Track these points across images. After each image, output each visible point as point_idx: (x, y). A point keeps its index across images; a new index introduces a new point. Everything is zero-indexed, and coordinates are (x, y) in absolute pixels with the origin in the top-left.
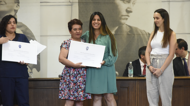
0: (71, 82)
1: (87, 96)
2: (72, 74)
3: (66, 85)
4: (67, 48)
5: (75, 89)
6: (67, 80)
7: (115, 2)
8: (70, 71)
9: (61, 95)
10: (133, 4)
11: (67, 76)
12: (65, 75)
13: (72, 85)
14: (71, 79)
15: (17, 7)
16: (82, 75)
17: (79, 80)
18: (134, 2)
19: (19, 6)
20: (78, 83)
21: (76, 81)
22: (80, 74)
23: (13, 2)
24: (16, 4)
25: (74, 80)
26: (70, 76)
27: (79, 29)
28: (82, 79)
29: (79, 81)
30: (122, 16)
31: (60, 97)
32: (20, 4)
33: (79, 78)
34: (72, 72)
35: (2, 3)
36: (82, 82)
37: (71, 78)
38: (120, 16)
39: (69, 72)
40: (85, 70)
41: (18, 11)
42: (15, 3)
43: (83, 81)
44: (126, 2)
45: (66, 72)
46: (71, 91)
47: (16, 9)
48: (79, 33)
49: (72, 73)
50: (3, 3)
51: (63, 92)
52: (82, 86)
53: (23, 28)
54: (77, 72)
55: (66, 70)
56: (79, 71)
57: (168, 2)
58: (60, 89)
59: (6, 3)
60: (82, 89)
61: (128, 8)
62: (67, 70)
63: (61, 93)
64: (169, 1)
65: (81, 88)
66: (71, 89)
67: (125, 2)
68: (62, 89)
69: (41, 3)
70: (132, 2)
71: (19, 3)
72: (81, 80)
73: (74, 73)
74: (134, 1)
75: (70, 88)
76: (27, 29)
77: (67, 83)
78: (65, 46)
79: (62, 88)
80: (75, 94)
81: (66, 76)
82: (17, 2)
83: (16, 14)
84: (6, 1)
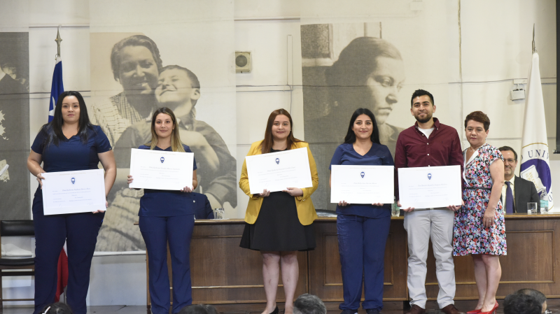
15: (196, 94)
19: (199, 93)
23: (190, 86)
24: (195, 89)
32: (201, 90)
35: (168, 88)
41: (198, 101)
42: (193, 87)
47: (194, 97)
50: (171, 87)
53: (205, 132)
59: (176, 88)
69: (238, 88)
71: (199, 87)
76: (214, 132)
82: (196, 85)
83: (193, 108)
84: (177, 84)
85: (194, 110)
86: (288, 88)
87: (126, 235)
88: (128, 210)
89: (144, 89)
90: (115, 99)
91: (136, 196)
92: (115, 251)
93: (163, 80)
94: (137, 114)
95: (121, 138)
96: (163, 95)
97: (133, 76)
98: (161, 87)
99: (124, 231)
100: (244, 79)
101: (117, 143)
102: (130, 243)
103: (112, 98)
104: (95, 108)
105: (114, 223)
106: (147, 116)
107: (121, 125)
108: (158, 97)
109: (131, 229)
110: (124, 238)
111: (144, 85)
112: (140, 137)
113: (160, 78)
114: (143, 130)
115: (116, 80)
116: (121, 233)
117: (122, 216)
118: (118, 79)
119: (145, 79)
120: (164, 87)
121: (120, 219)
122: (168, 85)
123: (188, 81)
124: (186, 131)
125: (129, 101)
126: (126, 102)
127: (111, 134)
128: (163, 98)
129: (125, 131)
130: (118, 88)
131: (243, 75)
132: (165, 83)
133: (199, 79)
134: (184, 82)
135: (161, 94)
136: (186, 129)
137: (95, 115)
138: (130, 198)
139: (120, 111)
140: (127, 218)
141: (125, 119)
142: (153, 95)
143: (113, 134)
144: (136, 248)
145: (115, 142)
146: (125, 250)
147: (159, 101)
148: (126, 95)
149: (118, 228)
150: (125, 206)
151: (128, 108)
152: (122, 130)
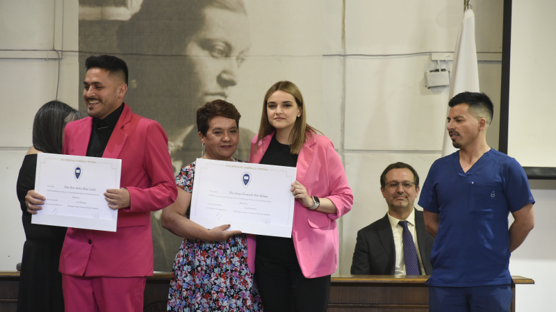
3: (182, 300)
4: (188, 186)
5: (207, 310)
6: (185, 285)
7: (188, 53)
8: (194, 258)
10: (240, 60)
11: (185, 273)
13: (197, 298)
16: (228, 270)
17: (218, 284)
18: (242, 56)
20: (214, 294)
22: (219, 265)
26: (192, 272)
27: (228, 129)
28: (225, 283)
29: (215, 288)
30: (207, 94)
33: (215, 277)
34: (198, 260)
36: (225, 290)
38: (200, 95)
39: (191, 261)
40: (237, 255)
44: (219, 53)
48: (230, 141)
49: (197, 263)
52: (225, 303)
54: (213, 260)
56: (216, 258)
57: (342, 58)
61: (224, 72)
64: (345, 56)
65: (221, 308)
67: (215, 54)
68: (172, 308)
70: (234, 54)
72: (223, 285)
74: (242, 52)
77: (185, 294)
78: (182, 180)
79: (174, 305)
81: (181, 272)
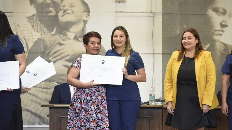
0: (83, 110)
1: (104, 127)
2: (83, 101)
3: (76, 114)
4: (78, 66)
5: (86, 119)
6: (77, 108)
8: (82, 96)
9: (69, 125)
11: (78, 103)
12: (74, 100)
14: (83, 107)
15: (87, 17)
19: (89, 16)
21: (88, 109)
23: (83, 11)
24: (86, 13)
25: (86, 108)
26: (81, 102)
27: (97, 42)
29: (91, 109)
31: (68, 128)
32: (90, 14)
35: (68, 12)
37: (82, 105)
40: (100, 95)
41: (88, 22)
42: (85, 12)
43: (95, 109)
45: (76, 97)
46: (82, 121)
47: (86, 19)
48: (97, 47)
49: (83, 99)
50: (70, 11)
51: (71, 122)
54: (90, 98)
55: (76, 95)
58: (69, 118)
59: (73, 12)
60: (93, 119)
62: (78, 94)
63: (69, 122)
66: (82, 119)
68: (70, 118)
69: (116, 13)
71: (89, 12)
73: (86, 99)
75: (80, 117)
78: (76, 64)
79: (71, 116)
80: (87, 124)
81: (76, 102)
82: (87, 10)
83: (85, 26)
84: (74, 9)
85: (86, 28)
86: (152, 15)
87: (35, 114)
88: (37, 97)
89: (50, 12)
90: (30, 18)
91: (42, 87)
92: (27, 125)
93: (64, 6)
94: (45, 29)
95: (34, 46)
96: (64, 17)
97: (43, 2)
98: (62, 11)
99: (33, 111)
100: (121, 7)
101: (30, 49)
102: (37, 120)
103: (28, 17)
104: (16, 24)
105: (26, 105)
106: (52, 31)
107: (34, 37)
108: (60, 18)
109: (38, 110)
110: (33, 116)
111: (51, 9)
112: (47, 46)
113: (62, 5)
114: (49, 40)
115: (31, 5)
116: (31, 112)
117: (32, 101)
118: (33, 5)
119: (52, 5)
120: (65, 11)
121: (31, 103)
122: (67, 10)
123: (82, 8)
124: (79, 42)
125: (40, 20)
126: (38, 21)
127: (26, 43)
128: (63, 19)
129: (36, 41)
130: (32, 10)
131: (120, 4)
132: (65, 8)
133: (89, 6)
134: (79, 8)
135: (62, 16)
136: (79, 41)
137: (16, 29)
138: (38, 89)
139: (33, 27)
140: (36, 102)
141: (36, 33)
142: (56, 16)
143: (28, 43)
144: (42, 123)
145: (29, 48)
146: (34, 125)
147: (61, 21)
148: (38, 16)
149: (30, 109)
150: (35, 94)
151: (39, 25)
152: (35, 40)
